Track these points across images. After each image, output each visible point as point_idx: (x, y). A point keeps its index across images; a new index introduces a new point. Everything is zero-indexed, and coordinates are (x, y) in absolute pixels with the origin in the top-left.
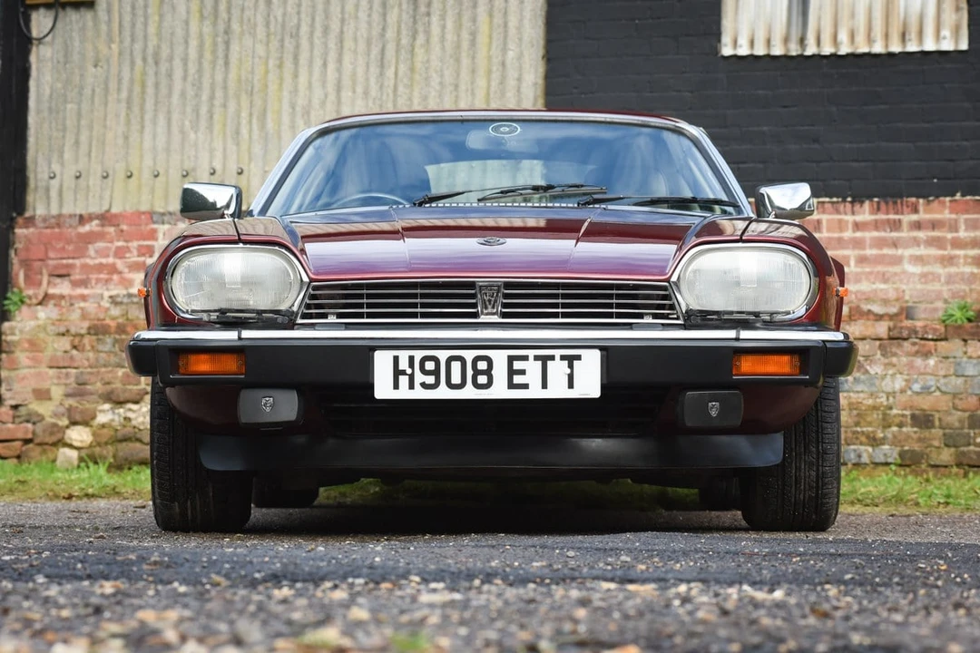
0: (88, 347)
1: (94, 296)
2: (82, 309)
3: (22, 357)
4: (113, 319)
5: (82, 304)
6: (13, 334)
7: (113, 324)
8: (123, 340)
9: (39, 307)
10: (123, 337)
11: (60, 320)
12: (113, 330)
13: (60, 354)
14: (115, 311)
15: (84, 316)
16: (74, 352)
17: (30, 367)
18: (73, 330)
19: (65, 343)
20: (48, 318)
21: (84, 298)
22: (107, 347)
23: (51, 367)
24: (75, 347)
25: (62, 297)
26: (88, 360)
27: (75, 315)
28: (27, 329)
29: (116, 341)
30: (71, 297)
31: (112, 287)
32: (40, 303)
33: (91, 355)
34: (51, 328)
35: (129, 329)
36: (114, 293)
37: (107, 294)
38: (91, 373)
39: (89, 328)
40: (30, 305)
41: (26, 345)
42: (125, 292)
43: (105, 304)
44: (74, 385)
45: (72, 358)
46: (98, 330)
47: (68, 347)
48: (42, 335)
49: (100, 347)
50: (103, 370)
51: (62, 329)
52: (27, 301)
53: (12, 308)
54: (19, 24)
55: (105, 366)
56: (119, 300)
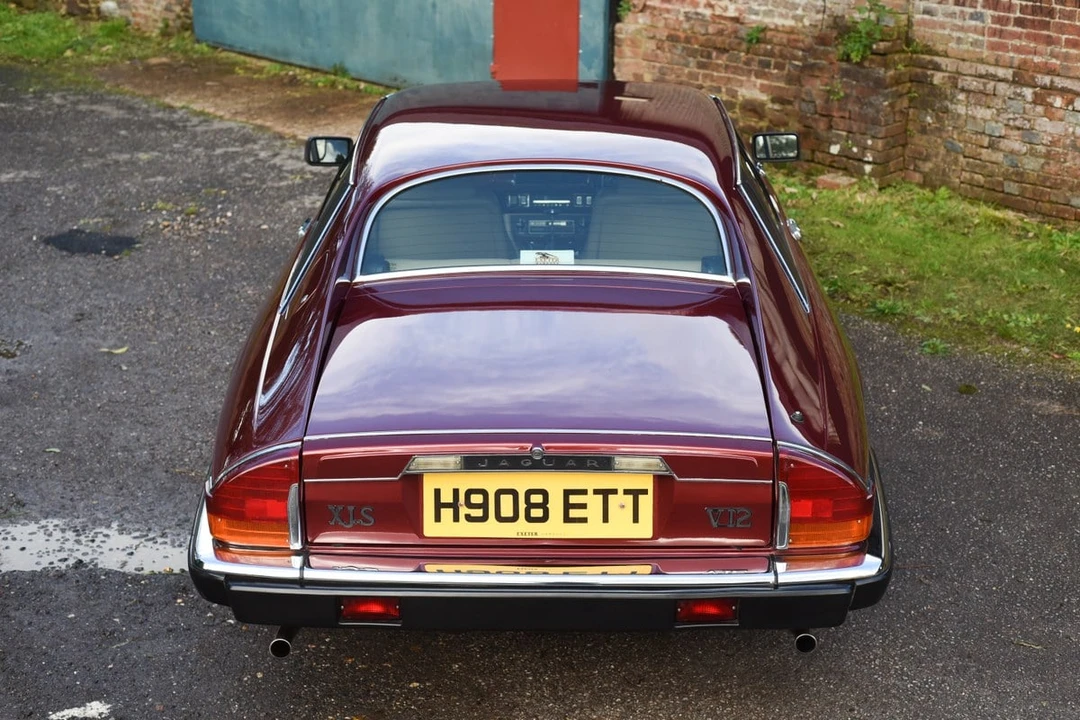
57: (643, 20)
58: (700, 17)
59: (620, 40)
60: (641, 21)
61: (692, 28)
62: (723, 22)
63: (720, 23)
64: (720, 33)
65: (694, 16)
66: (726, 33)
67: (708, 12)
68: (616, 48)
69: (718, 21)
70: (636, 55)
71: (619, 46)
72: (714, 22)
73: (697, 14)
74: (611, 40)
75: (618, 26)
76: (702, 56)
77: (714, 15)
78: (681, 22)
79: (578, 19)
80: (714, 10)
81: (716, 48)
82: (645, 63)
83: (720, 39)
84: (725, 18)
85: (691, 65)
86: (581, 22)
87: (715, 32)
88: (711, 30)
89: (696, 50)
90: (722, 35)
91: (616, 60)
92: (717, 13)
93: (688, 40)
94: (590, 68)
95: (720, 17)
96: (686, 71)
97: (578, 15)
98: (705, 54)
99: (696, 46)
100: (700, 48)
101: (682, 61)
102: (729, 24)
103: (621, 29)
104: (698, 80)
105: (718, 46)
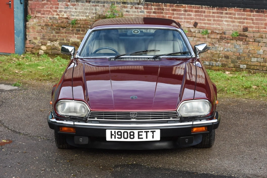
0: (45, 29)
1: (46, 17)
2: (43, 20)
3: (31, 30)
4: (50, 23)
5: (43, 19)
6: (29, 25)
7: (50, 24)
8: (52, 28)
9: (34, 19)
10: (52, 27)
11: (39, 22)
12: (50, 25)
13: (39, 30)
14: (50, 21)
15: (44, 22)
16: (42, 30)
17: (33, 32)
18: (41, 25)
19: (40, 28)
20: (36, 22)
21: (44, 17)
22: (49, 29)
23: (37, 33)
24: (42, 29)
25: (39, 17)
26: (45, 32)
27: (42, 21)
28: (32, 24)
29: (51, 28)
30: (41, 17)
31: (50, 15)
32: (34, 18)
33: (46, 30)
34: (37, 24)
35: (53, 25)
36: (50, 16)
37: (49, 17)
38: (46, 35)
39: (45, 25)
40: (32, 19)
41: (32, 28)
42: (52, 16)
43: (48, 19)
44: (42, 37)
45: (41, 31)
46: (47, 25)
47: (41, 28)
48: (35, 26)
49: (48, 29)
50: (48, 34)
51: (39, 25)
52: (32, 17)
53: (28, 19)
55: (49, 33)
56: (51, 18)
57: (35, 20)
58: (55, 18)
59: (28, 27)
60: (35, 21)
61: (53, 22)
62: (62, 19)
63: (62, 20)
64: (62, 22)
65: (53, 18)
66: (64, 22)
67: (57, 17)
68: (27, 30)
69: (61, 19)
70: (34, 31)
71: (28, 29)
72: (60, 19)
73: (54, 17)
74: (25, 27)
75: (27, 23)
76: (57, 30)
77: (59, 17)
78: (49, 20)
79: (14, 21)
80: (59, 16)
81: (62, 27)
82: (37, 34)
83: (63, 24)
84: (63, 18)
85: (54, 33)
87: (61, 22)
88: (59, 22)
89: (55, 28)
90: (63, 23)
91: (27, 33)
92: (60, 17)
93: (52, 25)
94: (18, 37)
95: (61, 18)
96: (52, 35)
98: (58, 29)
99: (55, 27)
100: (56, 27)
101: (50, 32)
102: (65, 20)
103: (29, 24)
104: (56, 37)
105: (62, 26)
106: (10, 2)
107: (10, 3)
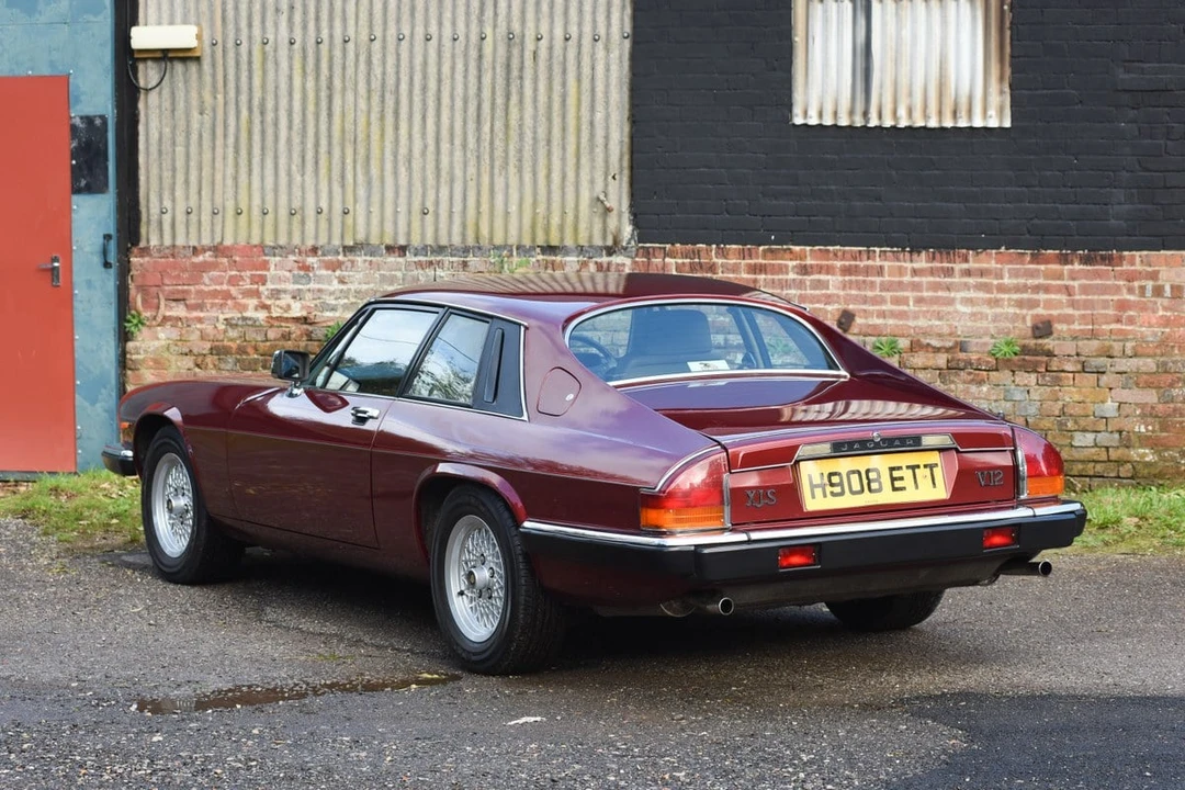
0: (210, 366)
1: (210, 318)
2: (199, 330)
3: (148, 374)
4: (232, 340)
5: (199, 326)
6: (138, 354)
7: (234, 345)
8: (244, 360)
9: (159, 328)
10: (244, 357)
11: (182, 340)
12: (233, 351)
13: (184, 371)
14: (233, 333)
15: (203, 338)
16: (197, 370)
18: (195, 351)
19: (188, 362)
20: (169, 339)
21: (200, 320)
22: (229, 367)
24: (198, 366)
25: (179, 319)
27: (195, 336)
28: (150, 349)
29: (237, 361)
30: (187, 319)
31: (227, 311)
32: (159, 325)
33: (213, 372)
34: (172, 349)
35: (249, 350)
36: (227, 316)
37: (221, 317)
39: (211, 350)
40: (150, 327)
41: (151, 363)
42: (240, 315)
43: (221, 327)
45: (196, 376)
46: (219, 351)
47: (191, 365)
48: (166, 355)
49: (222, 366)
51: (185, 349)
52: (147, 323)
53: (133, 329)
54: (128, 73)
56: (234, 322)
57: (164, 335)
58: (250, 323)
59: (134, 361)
60: (162, 335)
61: (243, 337)
62: (284, 324)
63: (282, 327)
64: (286, 337)
65: (240, 323)
66: (293, 336)
67: (261, 315)
68: (129, 372)
69: (276, 324)
70: (161, 378)
71: (135, 369)
72: (272, 326)
73: (244, 319)
74: (123, 364)
75: (130, 345)
76: (266, 369)
77: (272, 318)
78: (224, 331)
79: (73, 340)
80: (270, 312)
83: (290, 343)
84: (288, 320)
86: (76, 344)
87: (279, 336)
88: (272, 334)
89: (256, 361)
90: (290, 339)
91: (129, 388)
92: (274, 315)
93: (242, 350)
94: (93, 402)
95: (280, 319)
97: (73, 335)
99: (255, 356)
100: (261, 358)
102: (293, 327)
103: (136, 348)
106: (56, 260)
107: (56, 264)
